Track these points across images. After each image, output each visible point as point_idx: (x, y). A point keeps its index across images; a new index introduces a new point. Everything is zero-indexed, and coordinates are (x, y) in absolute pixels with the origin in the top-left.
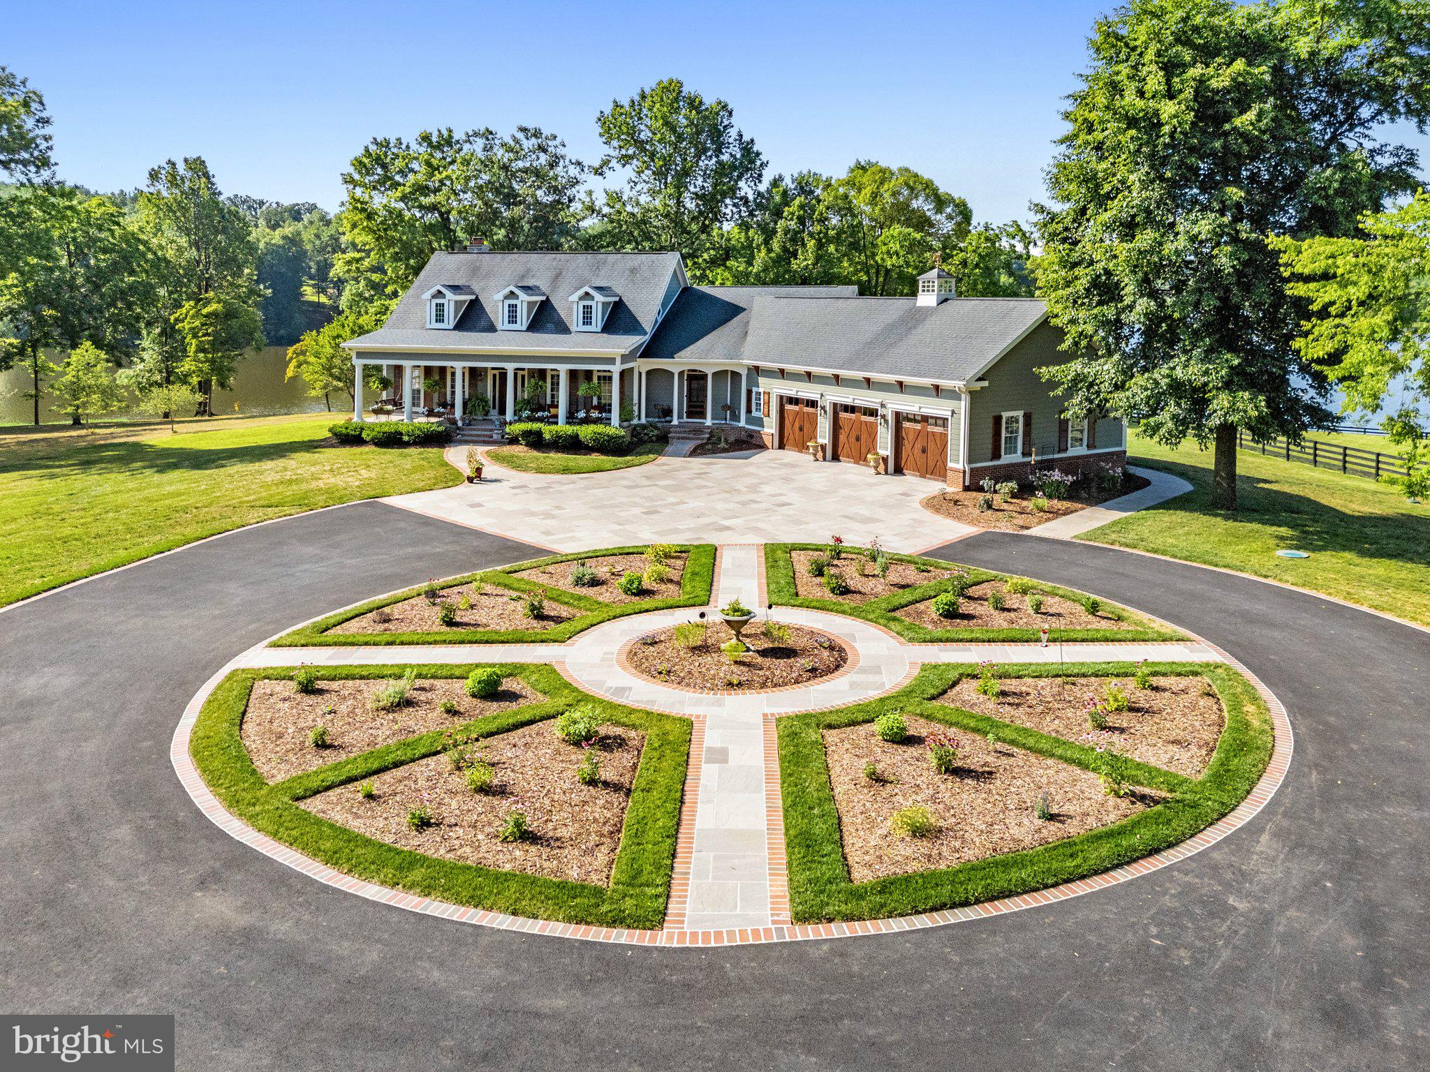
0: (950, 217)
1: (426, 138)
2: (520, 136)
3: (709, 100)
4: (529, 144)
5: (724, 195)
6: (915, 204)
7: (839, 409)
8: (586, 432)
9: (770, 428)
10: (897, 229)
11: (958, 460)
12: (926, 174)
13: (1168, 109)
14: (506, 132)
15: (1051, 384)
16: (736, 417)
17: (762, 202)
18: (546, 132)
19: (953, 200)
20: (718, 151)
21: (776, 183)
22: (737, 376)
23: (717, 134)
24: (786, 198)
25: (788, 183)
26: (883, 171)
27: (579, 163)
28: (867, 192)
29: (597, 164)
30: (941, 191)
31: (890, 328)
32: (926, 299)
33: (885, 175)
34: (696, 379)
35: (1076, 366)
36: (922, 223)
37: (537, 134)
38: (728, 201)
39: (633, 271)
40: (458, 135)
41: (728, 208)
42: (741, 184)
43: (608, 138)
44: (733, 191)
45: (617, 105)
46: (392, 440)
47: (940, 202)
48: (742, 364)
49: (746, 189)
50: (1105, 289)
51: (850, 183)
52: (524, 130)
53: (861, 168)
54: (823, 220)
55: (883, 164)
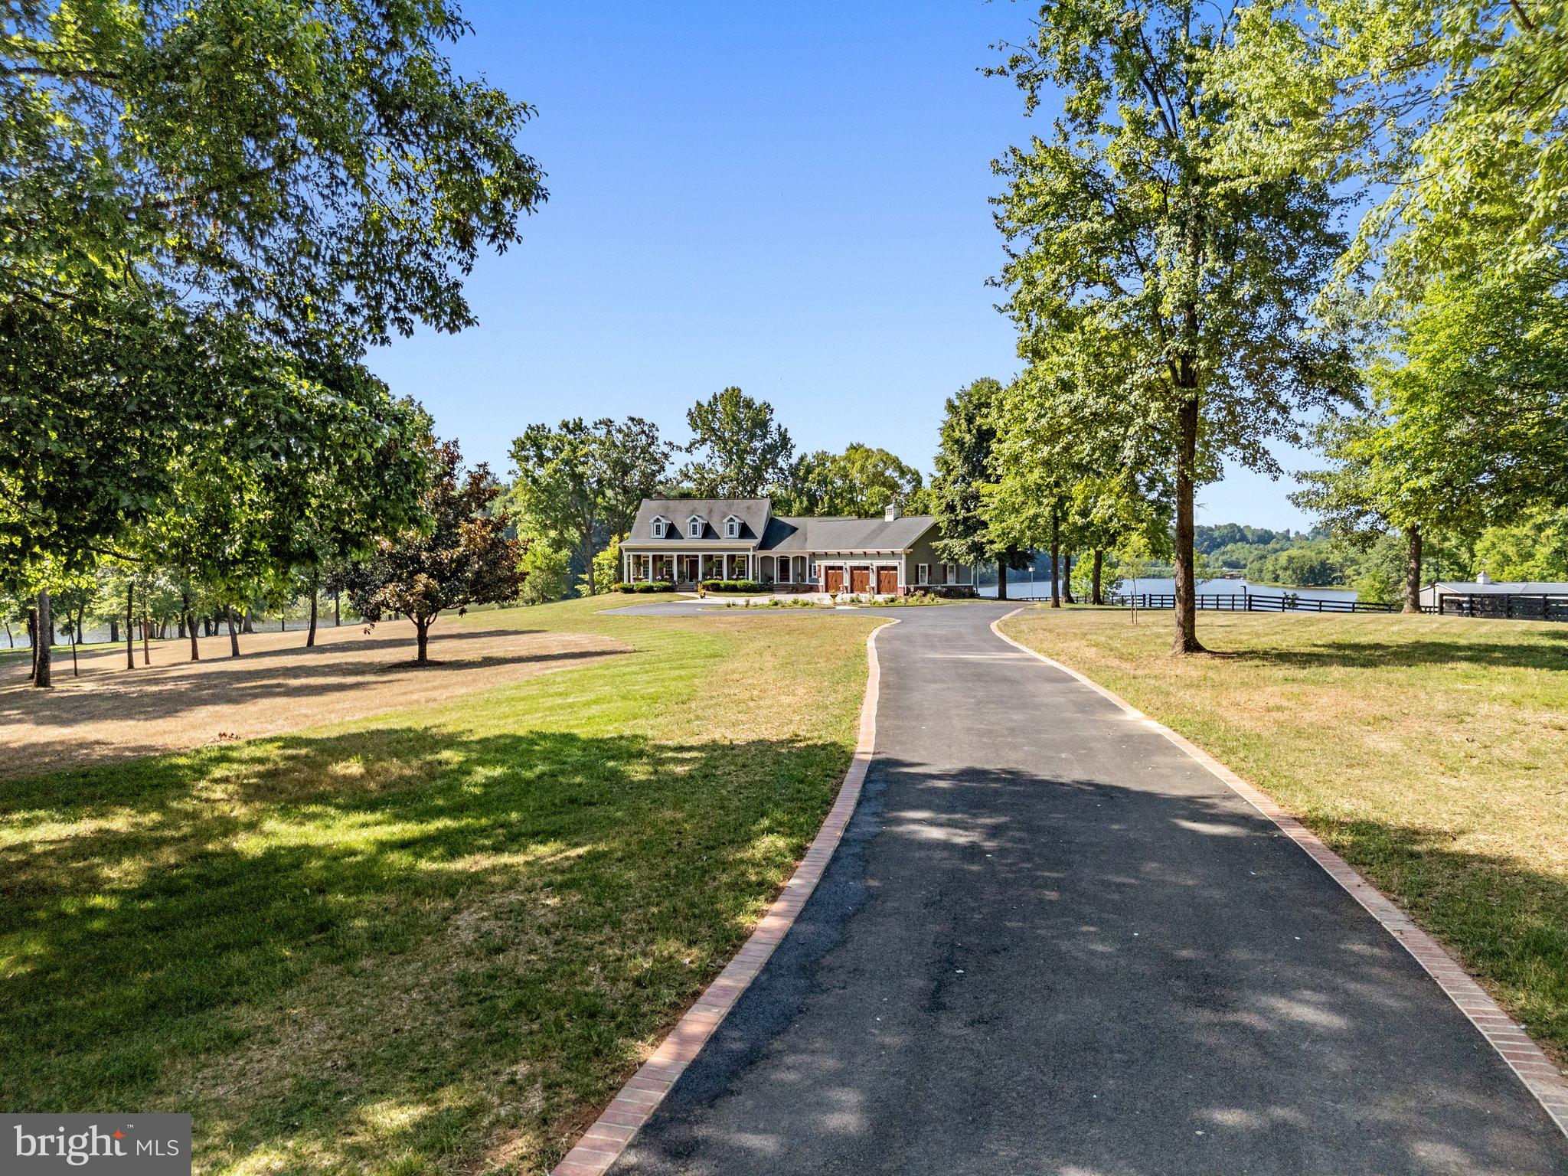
0: (909, 482)
1: (565, 425)
2: (630, 423)
3: (758, 402)
4: (635, 429)
5: (767, 467)
6: (887, 473)
7: (853, 569)
8: (740, 583)
9: (822, 582)
10: (876, 488)
11: (902, 584)
12: (893, 453)
13: (967, 437)
14: (620, 421)
15: (936, 550)
16: (804, 580)
17: (794, 471)
18: (647, 421)
19: (910, 471)
20: (764, 436)
21: (802, 459)
22: (803, 558)
23: (764, 425)
24: (809, 470)
25: (809, 459)
26: (867, 451)
27: (671, 444)
28: (858, 464)
29: (687, 445)
30: (904, 464)
31: (874, 531)
32: (889, 518)
33: (868, 453)
34: (784, 562)
35: (946, 541)
36: (894, 487)
37: (640, 422)
38: (770, 470)
39: (748, 508)
40: (588, 423)
41: (770, 474)
42: (779, 459)
43: (695, 427)
44: (774, 464)
45: (698, 404)
46: (649, 590)
47: (903, 472)
48: (806, 552)
49: (782, 462)
50: (951, 508)
51: (847, 458)
52: (632, 419)
53: (854, 448)
54: (832, 483)
55: (867, 446)
